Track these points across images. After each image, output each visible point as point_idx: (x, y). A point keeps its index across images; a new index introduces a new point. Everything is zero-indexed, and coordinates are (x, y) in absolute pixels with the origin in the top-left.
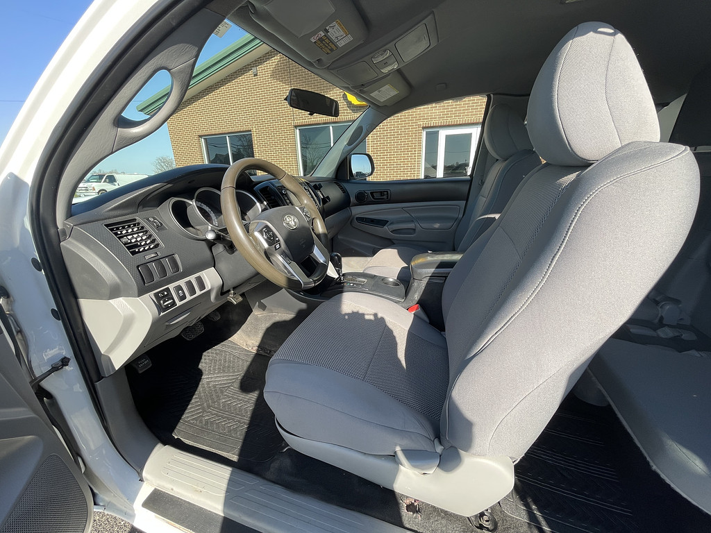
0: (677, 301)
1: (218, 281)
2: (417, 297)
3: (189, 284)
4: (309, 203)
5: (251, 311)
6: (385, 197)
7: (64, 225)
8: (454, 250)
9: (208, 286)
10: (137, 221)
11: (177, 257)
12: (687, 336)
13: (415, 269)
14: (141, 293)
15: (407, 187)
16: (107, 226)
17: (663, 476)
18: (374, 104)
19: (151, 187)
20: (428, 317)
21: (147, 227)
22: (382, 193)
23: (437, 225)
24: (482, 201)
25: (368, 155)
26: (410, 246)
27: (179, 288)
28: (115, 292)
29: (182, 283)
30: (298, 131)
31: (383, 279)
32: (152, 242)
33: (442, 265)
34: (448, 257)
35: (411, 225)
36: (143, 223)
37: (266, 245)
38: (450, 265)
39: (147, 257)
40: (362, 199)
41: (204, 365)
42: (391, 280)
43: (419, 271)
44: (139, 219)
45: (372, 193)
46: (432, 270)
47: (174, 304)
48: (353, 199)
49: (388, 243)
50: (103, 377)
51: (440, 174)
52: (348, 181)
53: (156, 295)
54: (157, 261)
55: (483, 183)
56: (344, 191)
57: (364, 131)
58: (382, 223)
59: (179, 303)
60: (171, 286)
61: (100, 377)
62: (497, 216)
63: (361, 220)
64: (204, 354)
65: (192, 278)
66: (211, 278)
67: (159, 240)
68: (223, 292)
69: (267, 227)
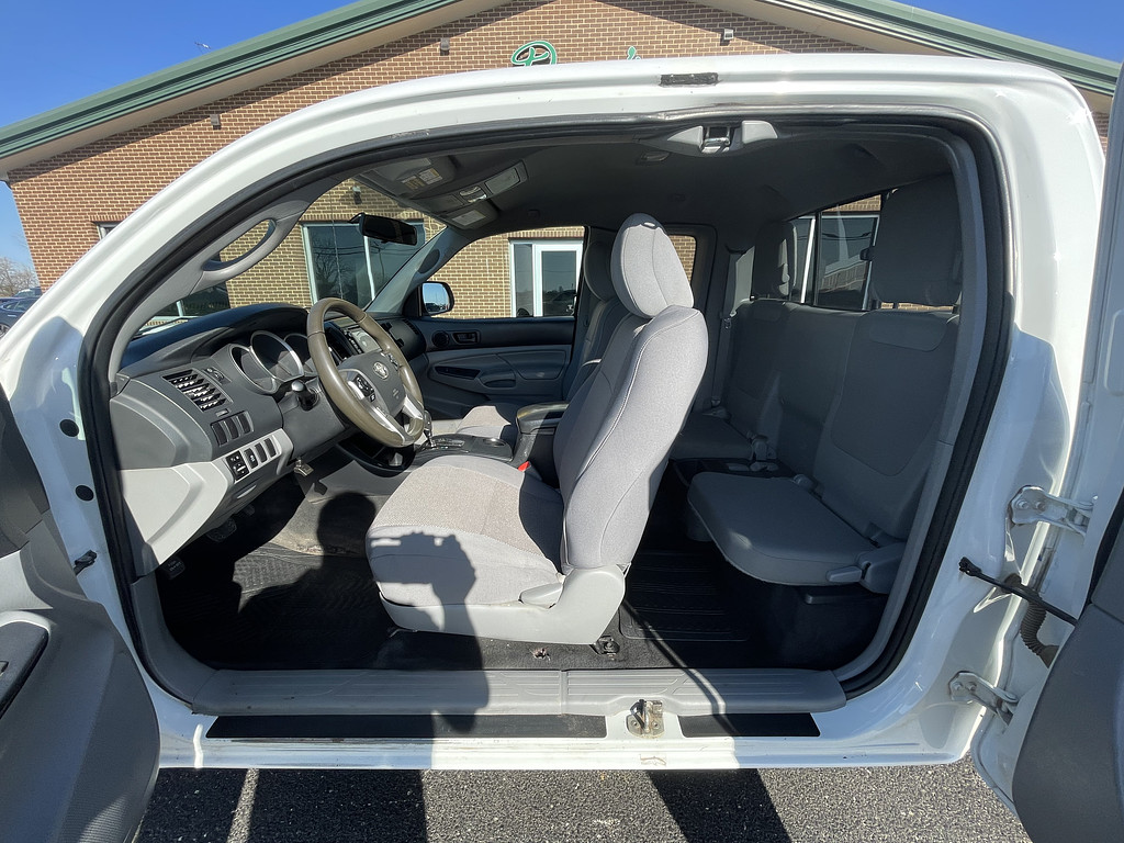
0: (764, 438)
1: (289, 445)
2: (526, 454)
3: (259, 447)
4: (393, 349)
5: (302, 497)
6: (473, 340)
7: (116, 377)
8: (562, 400)
9: (279, 450)
10: (193, 373)
11: (247, 414)
12: (771, 467)
13: (522, 422)
14: (215, 456)
15: (501, 328)
16: (166, 378)
17: (732, 563)
18: (452, 227)
19: (211, 332)
20: (540, 474)
21: (208, 379)
22: (468, 335)
23: (541, 375)
24: (588, 345)
25: (445, 285)
26: (509, 403)
27: (249, 452)
28: (181, 457)
29: (251, 446)
30: (305, 229)
31: (485, 440)
32: (215, 397)
33: (551, 415)
34: (556, 407)
35: (509, 376)
36: (202, 375)
37: (362, 396)
38: (558, 414)
39: (218, 414)
40: (442, 342)
41: (240, 577)
42: (494, 440)
43: (527, 423)
44: (195, 371)
45: (455, 335)
46: (541, 421)
47: (246, 470)
48: (430, 344)
49: (484, 399)
50: (138, 578)
51: (538, 311)
52: (419, 319)
53: (228, 459)
54: (228, 419)
55: (588, 324)
56: (417, 331)
57: (442, 255)
58: (473, 373)
59: (251, 471)
60: (242, 450)
61: (135, 578)
62: (599, 361)
63: (441, 370)
64: (237, 563)
65: (261, 441)
66: (281, 442)
67: (225, 395)
68: (291, 461)
69: (359, 375)
